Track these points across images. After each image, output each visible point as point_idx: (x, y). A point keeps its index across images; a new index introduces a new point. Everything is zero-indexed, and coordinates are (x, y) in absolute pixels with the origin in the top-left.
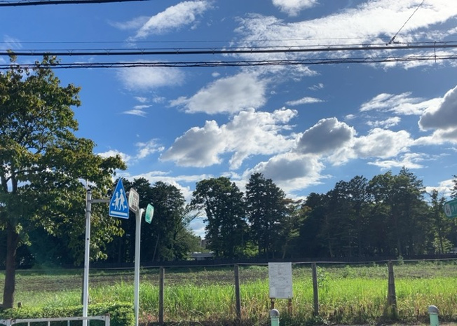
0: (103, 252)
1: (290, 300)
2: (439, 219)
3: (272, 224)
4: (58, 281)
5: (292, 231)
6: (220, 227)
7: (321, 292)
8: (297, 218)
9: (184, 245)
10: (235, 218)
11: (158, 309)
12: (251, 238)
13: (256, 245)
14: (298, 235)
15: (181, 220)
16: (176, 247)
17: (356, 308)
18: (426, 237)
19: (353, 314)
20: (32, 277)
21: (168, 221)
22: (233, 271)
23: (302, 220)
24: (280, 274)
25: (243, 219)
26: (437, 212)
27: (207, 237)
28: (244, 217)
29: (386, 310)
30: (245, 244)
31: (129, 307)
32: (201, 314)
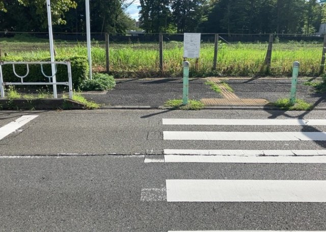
0: (63, 19)
1: (197, 59)
2: (310, 11)
3: (188, 11)
4: (34, 46)
5: (202, 16)
6: (150, 12)
7: (219, 55)
8: (207, 7)
9: (123, 24)
10: (161, 6)
11: (105, 63)
12: (172, 21)
13: (175, 26)
14: (207, 20)
15: (120, 6)
16: (118, 26)
17: (242, 66)
18: (298, 24)
19: (239, 70)
20: (15, 43)
21: (111, 6)
22: (159, 45)
23: (211, 8)
24: (192, 41)
25: (167, 7)
26: (310, 6)
27: (140, 19)
28: (168, 5)
29: (262, 68)
30: (168, 25)
31: (84, 58)
32: (136, 68)
